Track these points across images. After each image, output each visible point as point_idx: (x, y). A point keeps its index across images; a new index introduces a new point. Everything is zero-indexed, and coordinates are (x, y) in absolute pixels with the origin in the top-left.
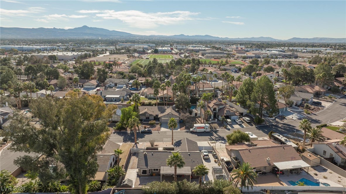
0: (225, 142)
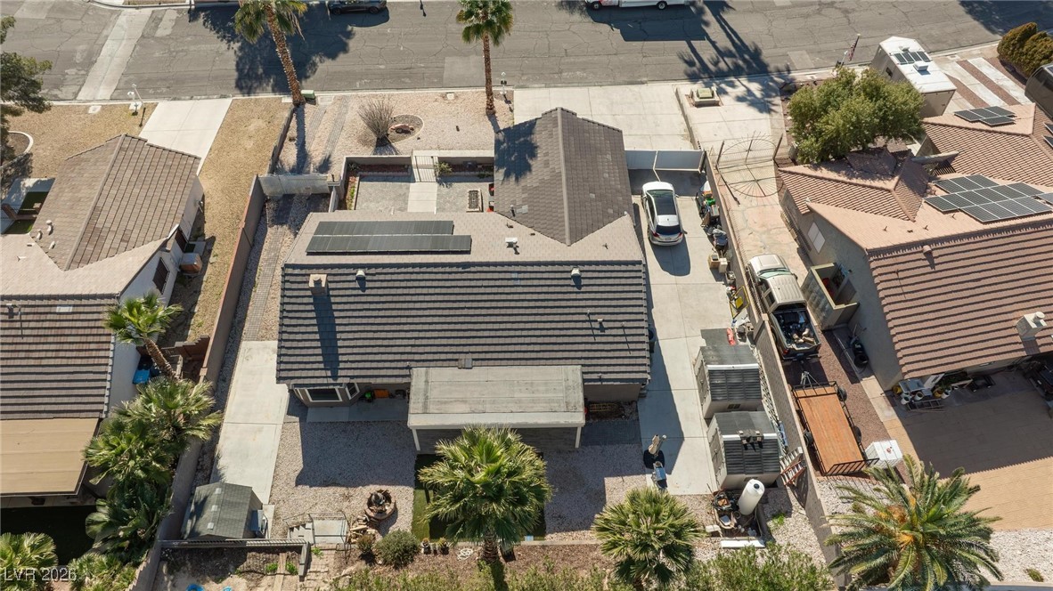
0: (767, 91)
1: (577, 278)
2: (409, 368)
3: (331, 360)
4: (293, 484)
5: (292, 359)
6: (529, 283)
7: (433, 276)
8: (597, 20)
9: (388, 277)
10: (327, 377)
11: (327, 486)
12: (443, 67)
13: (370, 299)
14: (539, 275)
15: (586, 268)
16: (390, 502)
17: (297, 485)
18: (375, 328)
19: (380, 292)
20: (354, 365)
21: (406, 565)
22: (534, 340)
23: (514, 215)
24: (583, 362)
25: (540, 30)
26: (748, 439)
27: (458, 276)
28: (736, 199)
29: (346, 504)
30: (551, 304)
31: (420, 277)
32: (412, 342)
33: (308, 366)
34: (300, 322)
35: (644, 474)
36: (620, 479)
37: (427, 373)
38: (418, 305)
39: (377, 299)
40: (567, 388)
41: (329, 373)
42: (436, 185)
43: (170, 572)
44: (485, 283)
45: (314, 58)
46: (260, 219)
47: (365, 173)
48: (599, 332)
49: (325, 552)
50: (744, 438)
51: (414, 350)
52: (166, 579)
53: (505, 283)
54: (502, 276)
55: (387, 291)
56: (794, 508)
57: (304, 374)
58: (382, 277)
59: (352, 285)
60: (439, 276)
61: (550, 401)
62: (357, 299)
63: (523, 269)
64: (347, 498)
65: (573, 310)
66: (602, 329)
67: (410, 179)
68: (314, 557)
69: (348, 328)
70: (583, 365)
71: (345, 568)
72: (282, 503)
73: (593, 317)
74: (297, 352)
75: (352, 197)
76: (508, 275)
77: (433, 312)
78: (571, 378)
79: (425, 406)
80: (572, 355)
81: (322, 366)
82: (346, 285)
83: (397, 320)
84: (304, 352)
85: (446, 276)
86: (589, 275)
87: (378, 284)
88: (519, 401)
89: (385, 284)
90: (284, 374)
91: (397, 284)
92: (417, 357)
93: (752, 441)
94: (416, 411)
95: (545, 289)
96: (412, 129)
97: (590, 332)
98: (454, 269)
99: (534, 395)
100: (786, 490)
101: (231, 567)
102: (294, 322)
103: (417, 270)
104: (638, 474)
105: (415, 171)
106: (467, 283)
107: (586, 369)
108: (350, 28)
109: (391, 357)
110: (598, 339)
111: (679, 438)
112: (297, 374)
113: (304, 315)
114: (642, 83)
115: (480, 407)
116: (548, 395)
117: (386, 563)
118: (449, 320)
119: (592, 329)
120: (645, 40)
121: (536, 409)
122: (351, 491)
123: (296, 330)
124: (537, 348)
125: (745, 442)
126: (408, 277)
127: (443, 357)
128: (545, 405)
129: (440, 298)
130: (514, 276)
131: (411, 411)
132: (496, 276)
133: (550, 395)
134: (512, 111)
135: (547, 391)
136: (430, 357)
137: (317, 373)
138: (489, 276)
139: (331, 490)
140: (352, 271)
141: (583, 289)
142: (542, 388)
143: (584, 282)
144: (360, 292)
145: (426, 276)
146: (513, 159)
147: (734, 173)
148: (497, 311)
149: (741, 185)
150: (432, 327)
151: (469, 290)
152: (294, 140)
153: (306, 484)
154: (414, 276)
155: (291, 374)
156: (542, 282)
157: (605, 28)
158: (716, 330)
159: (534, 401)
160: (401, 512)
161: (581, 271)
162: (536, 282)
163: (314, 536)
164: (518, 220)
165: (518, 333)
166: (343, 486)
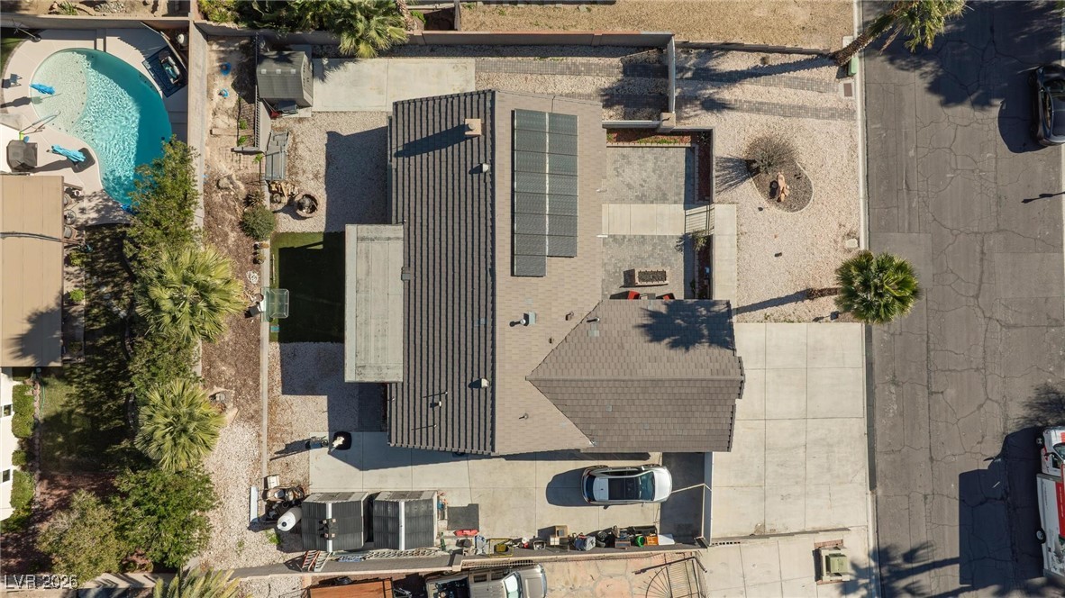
1: (477, 384)
2: (403, 223)
3: (411, 149)
4: (329, 130)
5: (412, 113)
6: (476, 336)
7: (483, 239)
8: (1008, 441)
9: (482, 195)
10: (397, 147)
11: (327, 158)
12: (910, 231)
13: (463, 179)
14: (482, 346)
15: (489, 394)
16: (311, 213)
17: (328, 133)
18: (437, 187)
19: (469, 189)
20: (406, 170)
21: (243, 230)
22: (425, 338)
23: (589, 321)
24: (406, 384)
25: (989, 359)
26: (326, 525)
27: (483, 265)
28: (644, 571)
29: (311, 176)
30: (456, 356)
31: (483, 227)
32: (425, 223)
33: (406, 128)
34: (443, 115)
35: (329, 431)
36: (326, 409)
37: (398, 238)
38: (456, 226)
39: (463, 185)
40: (379, 368)
41: (400, 149)
42: (680, 233)
43: (242, 47)
44: (476, 292)
45: (932, 64)
46: (632, 47)
47: (697, 153)
48: (430, 402)
49: (258, 165)
50: (328, 522)
51: (418, 225)
52: (237, 44)
53: (476, 311)
54: (483, 308)
55: (469, 195)
56: (285, 554)
57: (400, 126)
58: (482, 189)
59: (475, 161)
60: (483, 246)
61: (367, 351)
62: (463, 167)
63: (489, 330)
64: (316, 177)
65: (450, 378)
66: (434, 405)
67: (689, 203)
68: (254, 156)
69: (437, 161)
70: (403, 384)
71: (243, 182)
72: (312, 123)
73: (443, 397)
74: (418, 117)
75: (659, 142)
76: (483, 314)
77: (450, 242)
78: (390, 372)
79: (363, 239)
80: (412, 374)
81: (406, 141)
82: (475, 154)
83: (444, 207)
84: (418, 123)
85: (483, 252)
86: (482, 397)
87: (476, 186)
88: (366, 323)
89: (476, 193)
90: (400, 107)
91: (476, 204)
92: (412, 228)
93: (325, 528)
94: (359, 231)
95: (469, 351)
96: (779, 200)
97: (431, 393)
98: (489, 261)
99: (373, 339)
100: (302, 551)
101: (244, 93)
102: (443, 109)
103: (489, 223)
104: (329, 425)
105: (704, 208)
106: (476, 273)
107: (400, 386)
108: (998, 102)
109: (412, 204)
110: (424, 400)
111: (362, 467)
112: (400, 120)
113: (449, 118)
114: (873, 486)
115: (362, 288)
116: (373, 351)
117: (245, 214)
118: (443, 257)
119: (433, 395)
120: (962, 501)
121: (359, 338)
122: (322, 180)
123: (437, 113)
124: (418, 341)
125: (325, 522)
126: (483, 214)
127: (412, 253)
128: (363, 347)
129: (463, 248)
130: (483, 320)
131: (360, 227)
132: (483, 302)
133: (372, 352)
134: (817, 320)
135: (377, 349)
136: (412, 241)
137: (400, 138)
138: (483, 296)
139: (323, 162)
140: (489, 158)
141: (469, 390)
142: (380, 345)
143: (476, 390)
144: (469, 169)
145: (483, 233)
146: (679, 321)
147: (685, 576)
148: (450, 303)
149: (665, 581)
150: (437, 241)
151: (469, 276)
152: (765, 63)
153: (328, 140)
154: (483, 220)
155: (400, 114)
156: (476, 349)
157: (995, 449)
158: (478, 519)
159: (367, 337)
160: (303, 222)
161: (486, 388)
162: (476, 342)
163: (272, 155)
164: (582, 326)
165: (431, 323)
166: (326, 172)
